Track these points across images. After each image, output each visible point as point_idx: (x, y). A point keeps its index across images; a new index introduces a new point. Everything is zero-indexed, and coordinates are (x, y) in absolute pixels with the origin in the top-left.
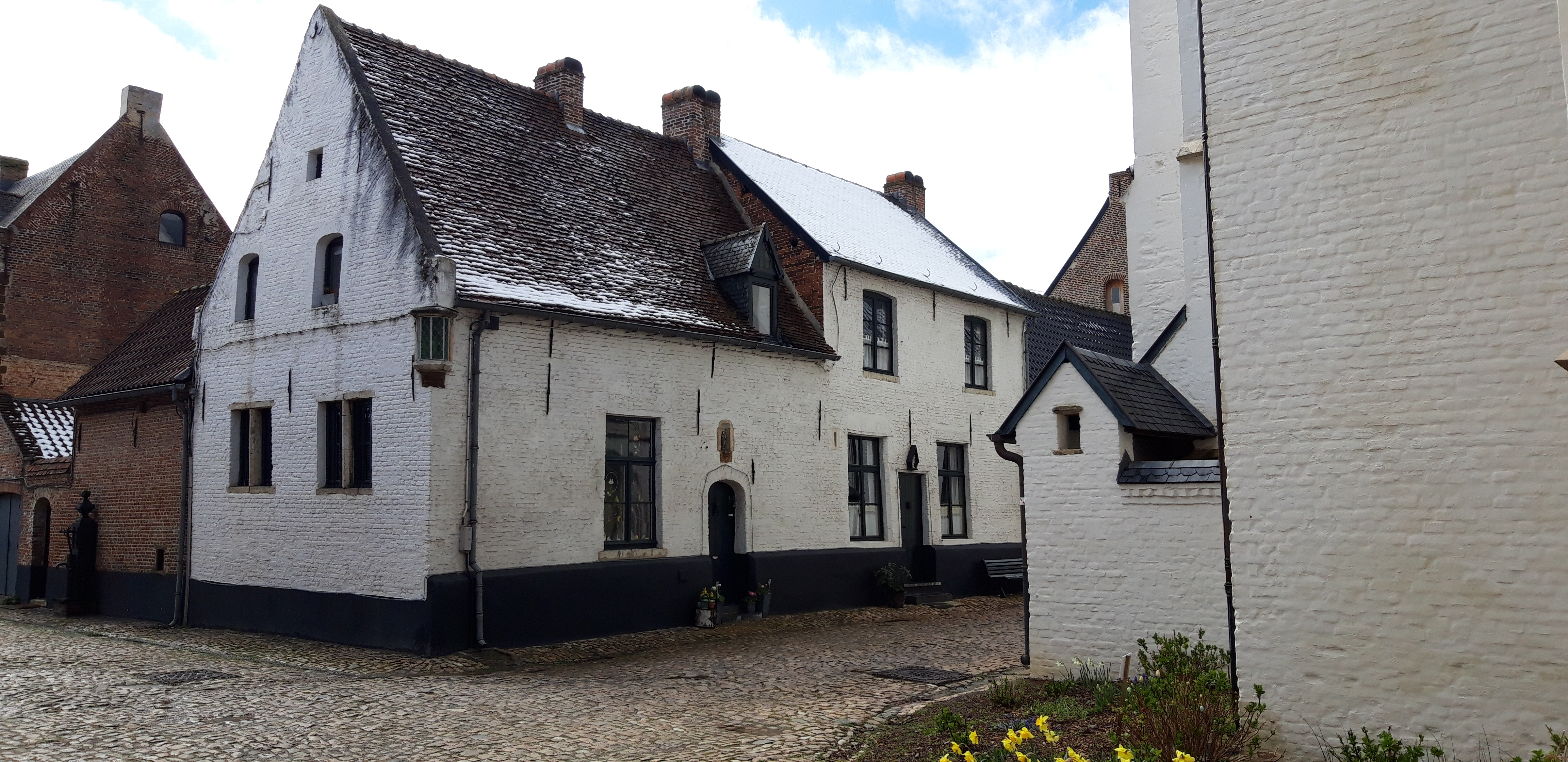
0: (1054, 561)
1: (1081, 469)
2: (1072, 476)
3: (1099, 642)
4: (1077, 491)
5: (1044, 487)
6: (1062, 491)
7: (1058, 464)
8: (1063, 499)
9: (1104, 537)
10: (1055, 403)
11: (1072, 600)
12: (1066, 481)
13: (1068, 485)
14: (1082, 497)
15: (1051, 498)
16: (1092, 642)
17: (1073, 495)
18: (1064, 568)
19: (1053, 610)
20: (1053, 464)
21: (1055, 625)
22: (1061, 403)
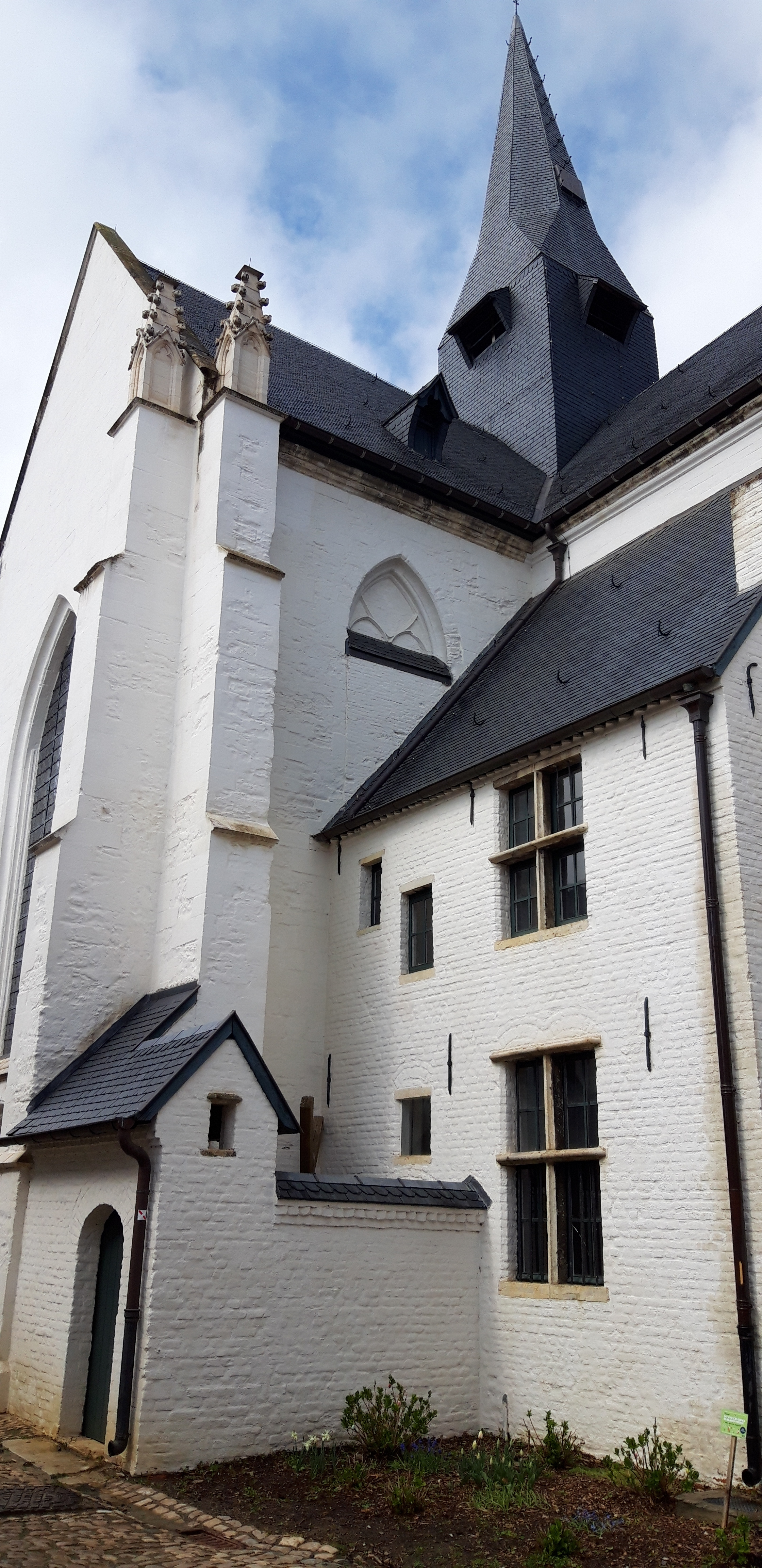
0: (187, 1300)
1: (233, 1176)
2: (222, 1184)
3: (230, 1408)
4: (224, 1205)
5: (186, 1197)
6: (207, 1204)
7: (206, 1168)
8: (206, 1214)
9: (250, 1265)
10: (211, 1087)
11: (204, 1352)
12: (212, 1191)
13: (215, 1196)
14: (230, 1212)
15: (193, 1213)
16: (222, 1409)
17: (219, 1210)
18: (197, 1308)
19: (178, 1369)
20: (198, 1167)
21: (178, 1390)
22: (219, 1089)
